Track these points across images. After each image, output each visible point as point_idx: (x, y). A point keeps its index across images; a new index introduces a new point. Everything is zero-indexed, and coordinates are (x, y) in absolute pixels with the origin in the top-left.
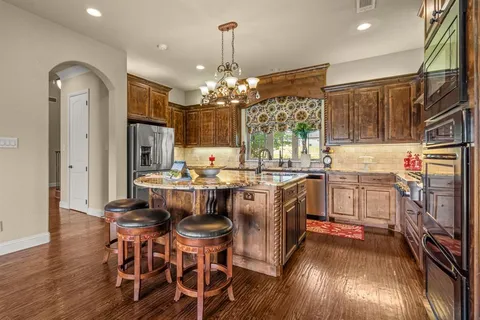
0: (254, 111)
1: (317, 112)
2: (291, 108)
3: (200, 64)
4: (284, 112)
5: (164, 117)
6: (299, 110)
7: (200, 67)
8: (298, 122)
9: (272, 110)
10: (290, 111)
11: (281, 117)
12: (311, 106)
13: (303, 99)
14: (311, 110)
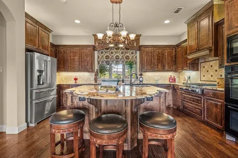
0: (102, 53)
1: (135, 56)
2: (122, 53)
3: (78, 20)
4: (118, 55)
5: (48, 50)
6: (126, 55)
7: (77, 21)
8: (126, 60)
9: (112, 53)
10: (122, 55)
11: (117, 57)
12: (132, 53)
13: (128, 49)
14: (132, 55)
